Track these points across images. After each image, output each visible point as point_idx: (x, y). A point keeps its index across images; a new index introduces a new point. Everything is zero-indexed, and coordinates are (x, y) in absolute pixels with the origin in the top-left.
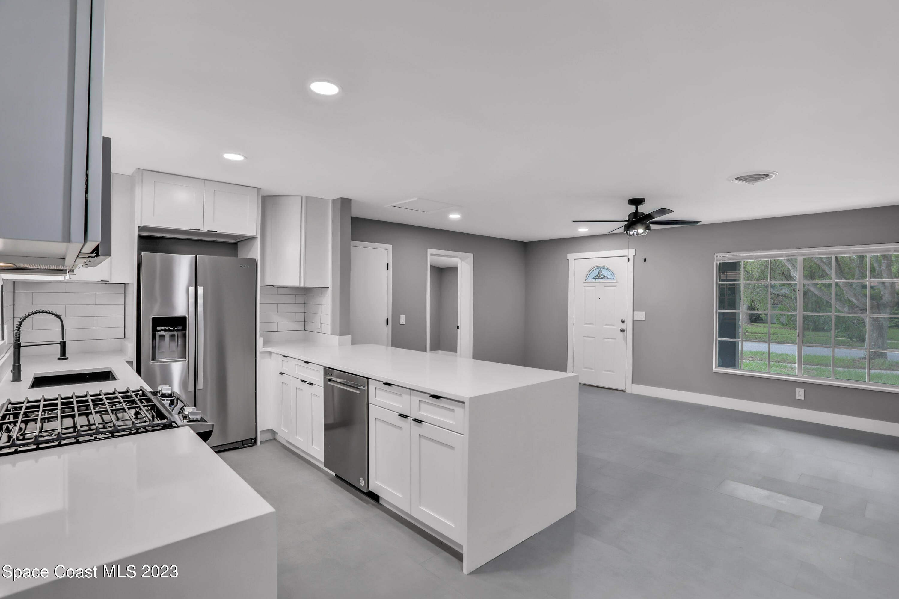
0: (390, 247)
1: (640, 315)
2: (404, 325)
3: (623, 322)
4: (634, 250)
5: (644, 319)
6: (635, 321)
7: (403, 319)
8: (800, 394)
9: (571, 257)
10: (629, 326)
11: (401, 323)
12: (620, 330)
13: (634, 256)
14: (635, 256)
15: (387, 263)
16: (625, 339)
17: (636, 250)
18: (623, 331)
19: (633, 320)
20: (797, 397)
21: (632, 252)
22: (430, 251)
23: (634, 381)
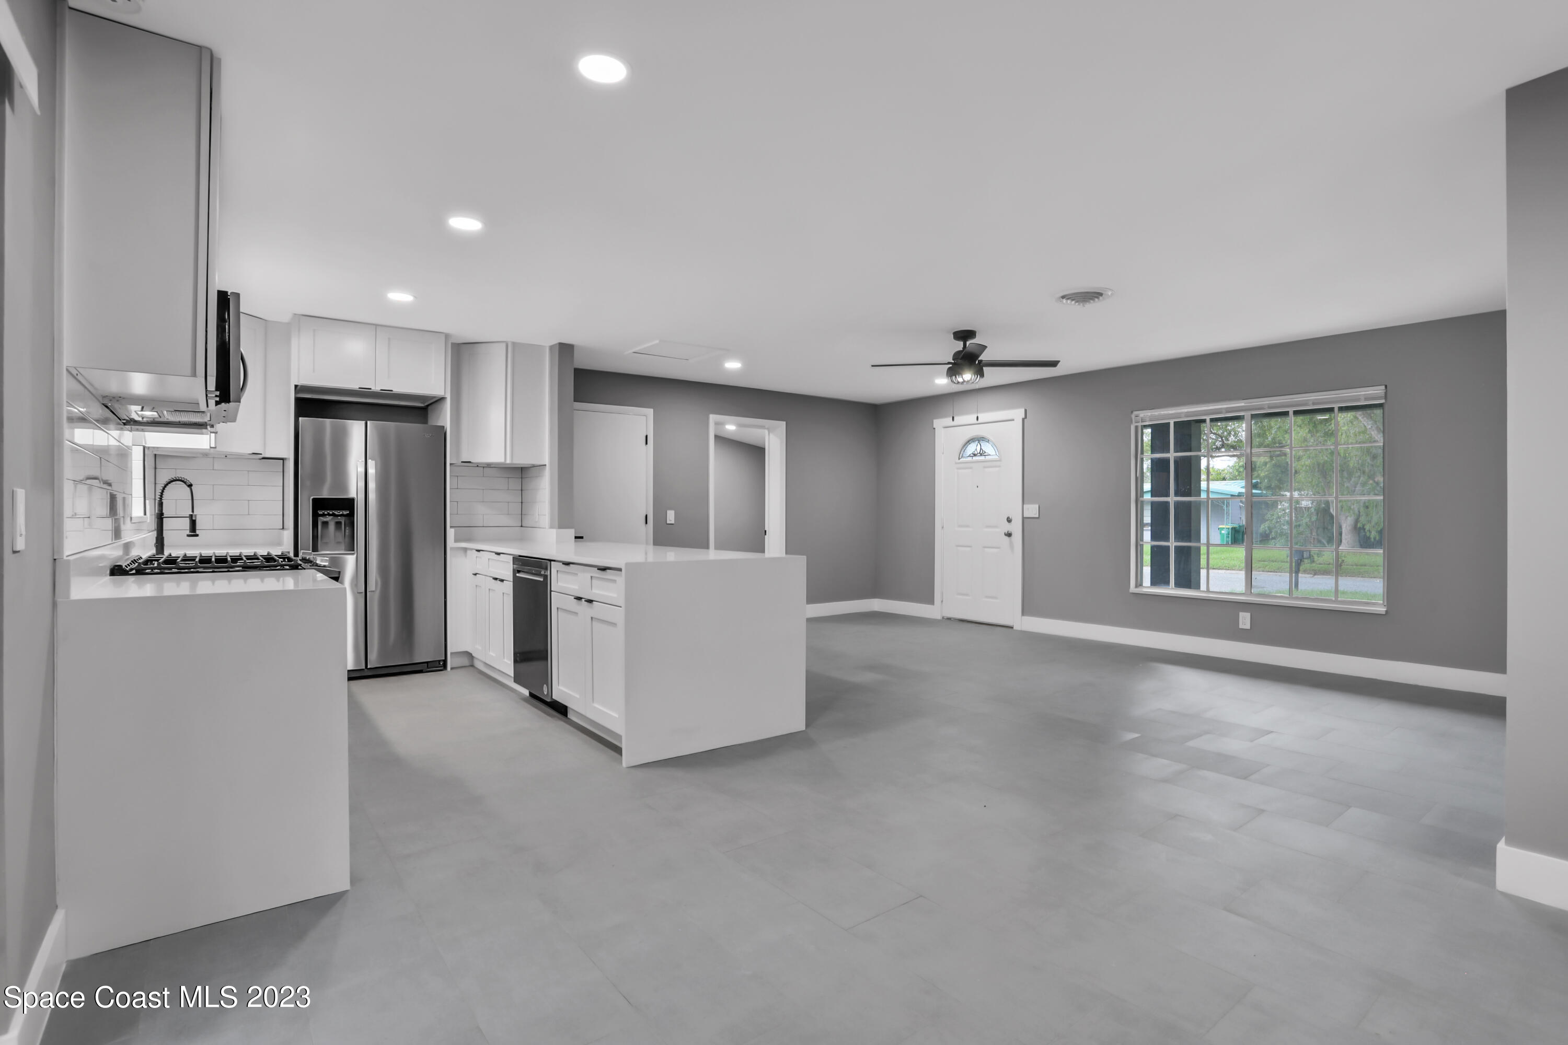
0: (650, 412)
1: (1032, 510)
2: (673, 524)
3: (1009, 520)
4: (1023, 410)
5: (1038, 516)
6: (1025, 519)
7: (671, 517)
8: (1245, 620)
9: (939, 423)
10: (1016, 528)
11: (668, 522)
12: (1005, 533)
13: (1023, 420)
14: (1025, 420)
15: (645, 435)
16: (1012, 545)
17: (1026, 411)
18: (1009, 535)
19: (1024, 518)
20: (1241, 626)
21: (1018, 414)
22: (713, 418)
23: (1025, 612)
